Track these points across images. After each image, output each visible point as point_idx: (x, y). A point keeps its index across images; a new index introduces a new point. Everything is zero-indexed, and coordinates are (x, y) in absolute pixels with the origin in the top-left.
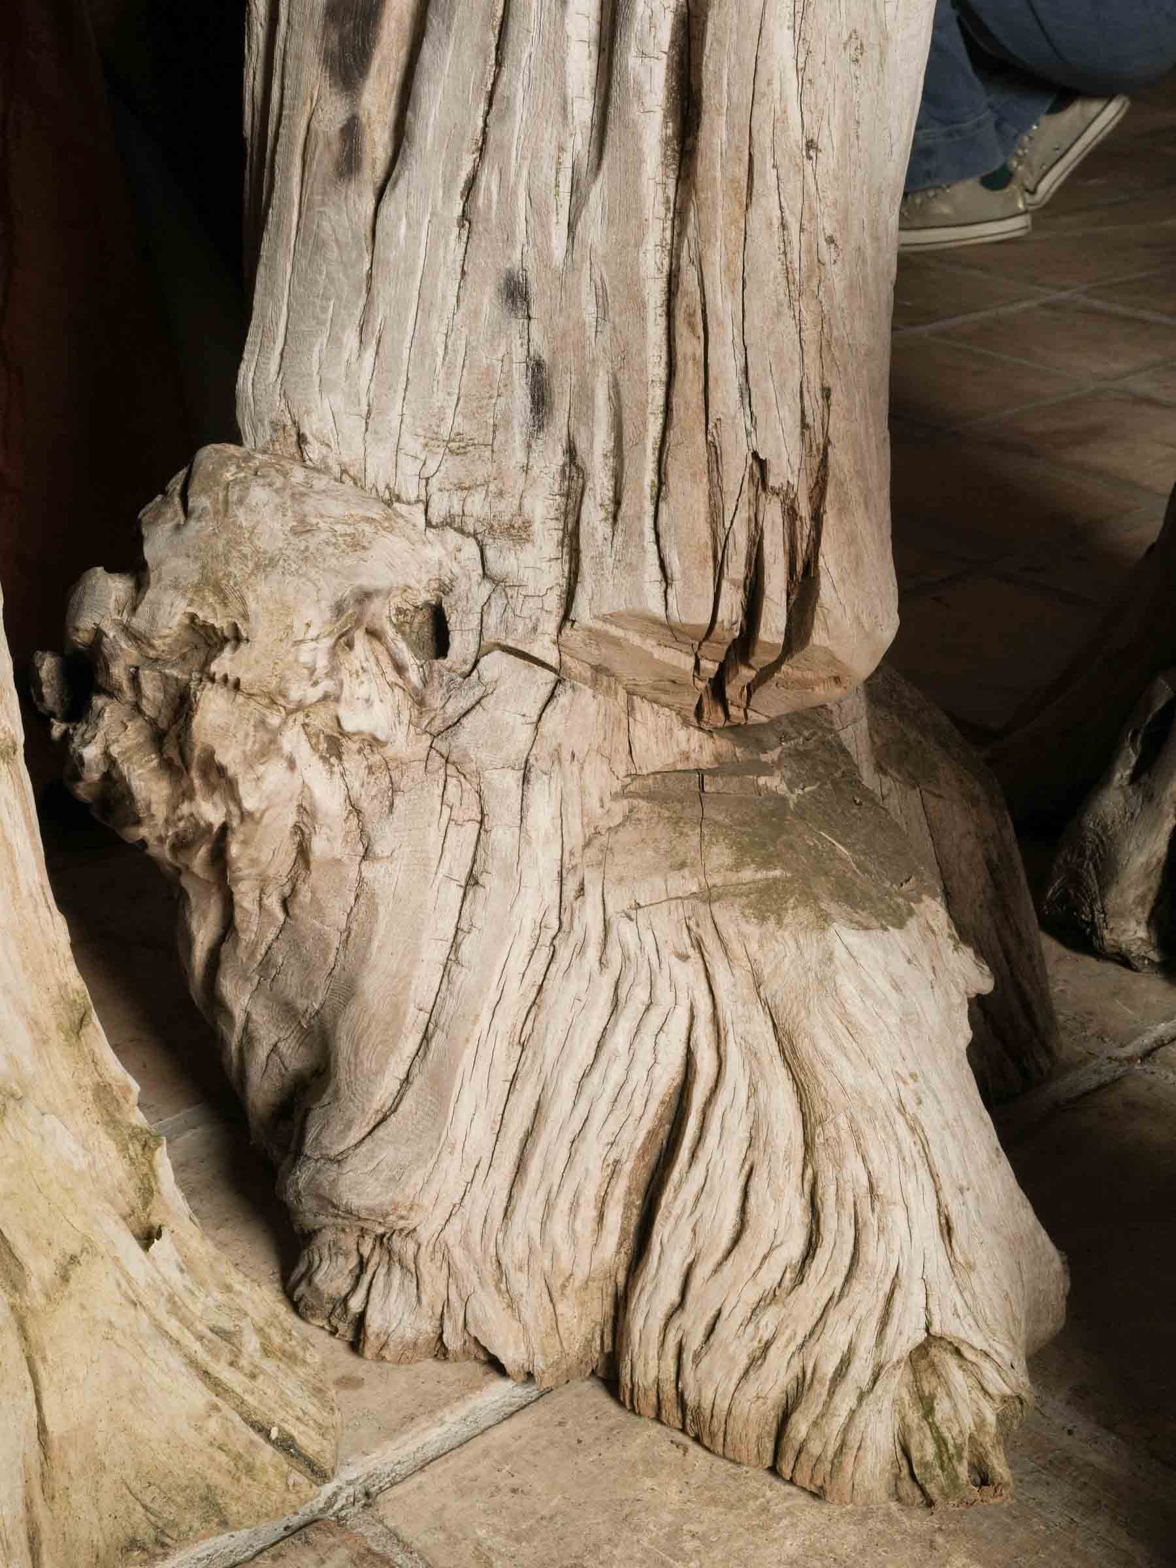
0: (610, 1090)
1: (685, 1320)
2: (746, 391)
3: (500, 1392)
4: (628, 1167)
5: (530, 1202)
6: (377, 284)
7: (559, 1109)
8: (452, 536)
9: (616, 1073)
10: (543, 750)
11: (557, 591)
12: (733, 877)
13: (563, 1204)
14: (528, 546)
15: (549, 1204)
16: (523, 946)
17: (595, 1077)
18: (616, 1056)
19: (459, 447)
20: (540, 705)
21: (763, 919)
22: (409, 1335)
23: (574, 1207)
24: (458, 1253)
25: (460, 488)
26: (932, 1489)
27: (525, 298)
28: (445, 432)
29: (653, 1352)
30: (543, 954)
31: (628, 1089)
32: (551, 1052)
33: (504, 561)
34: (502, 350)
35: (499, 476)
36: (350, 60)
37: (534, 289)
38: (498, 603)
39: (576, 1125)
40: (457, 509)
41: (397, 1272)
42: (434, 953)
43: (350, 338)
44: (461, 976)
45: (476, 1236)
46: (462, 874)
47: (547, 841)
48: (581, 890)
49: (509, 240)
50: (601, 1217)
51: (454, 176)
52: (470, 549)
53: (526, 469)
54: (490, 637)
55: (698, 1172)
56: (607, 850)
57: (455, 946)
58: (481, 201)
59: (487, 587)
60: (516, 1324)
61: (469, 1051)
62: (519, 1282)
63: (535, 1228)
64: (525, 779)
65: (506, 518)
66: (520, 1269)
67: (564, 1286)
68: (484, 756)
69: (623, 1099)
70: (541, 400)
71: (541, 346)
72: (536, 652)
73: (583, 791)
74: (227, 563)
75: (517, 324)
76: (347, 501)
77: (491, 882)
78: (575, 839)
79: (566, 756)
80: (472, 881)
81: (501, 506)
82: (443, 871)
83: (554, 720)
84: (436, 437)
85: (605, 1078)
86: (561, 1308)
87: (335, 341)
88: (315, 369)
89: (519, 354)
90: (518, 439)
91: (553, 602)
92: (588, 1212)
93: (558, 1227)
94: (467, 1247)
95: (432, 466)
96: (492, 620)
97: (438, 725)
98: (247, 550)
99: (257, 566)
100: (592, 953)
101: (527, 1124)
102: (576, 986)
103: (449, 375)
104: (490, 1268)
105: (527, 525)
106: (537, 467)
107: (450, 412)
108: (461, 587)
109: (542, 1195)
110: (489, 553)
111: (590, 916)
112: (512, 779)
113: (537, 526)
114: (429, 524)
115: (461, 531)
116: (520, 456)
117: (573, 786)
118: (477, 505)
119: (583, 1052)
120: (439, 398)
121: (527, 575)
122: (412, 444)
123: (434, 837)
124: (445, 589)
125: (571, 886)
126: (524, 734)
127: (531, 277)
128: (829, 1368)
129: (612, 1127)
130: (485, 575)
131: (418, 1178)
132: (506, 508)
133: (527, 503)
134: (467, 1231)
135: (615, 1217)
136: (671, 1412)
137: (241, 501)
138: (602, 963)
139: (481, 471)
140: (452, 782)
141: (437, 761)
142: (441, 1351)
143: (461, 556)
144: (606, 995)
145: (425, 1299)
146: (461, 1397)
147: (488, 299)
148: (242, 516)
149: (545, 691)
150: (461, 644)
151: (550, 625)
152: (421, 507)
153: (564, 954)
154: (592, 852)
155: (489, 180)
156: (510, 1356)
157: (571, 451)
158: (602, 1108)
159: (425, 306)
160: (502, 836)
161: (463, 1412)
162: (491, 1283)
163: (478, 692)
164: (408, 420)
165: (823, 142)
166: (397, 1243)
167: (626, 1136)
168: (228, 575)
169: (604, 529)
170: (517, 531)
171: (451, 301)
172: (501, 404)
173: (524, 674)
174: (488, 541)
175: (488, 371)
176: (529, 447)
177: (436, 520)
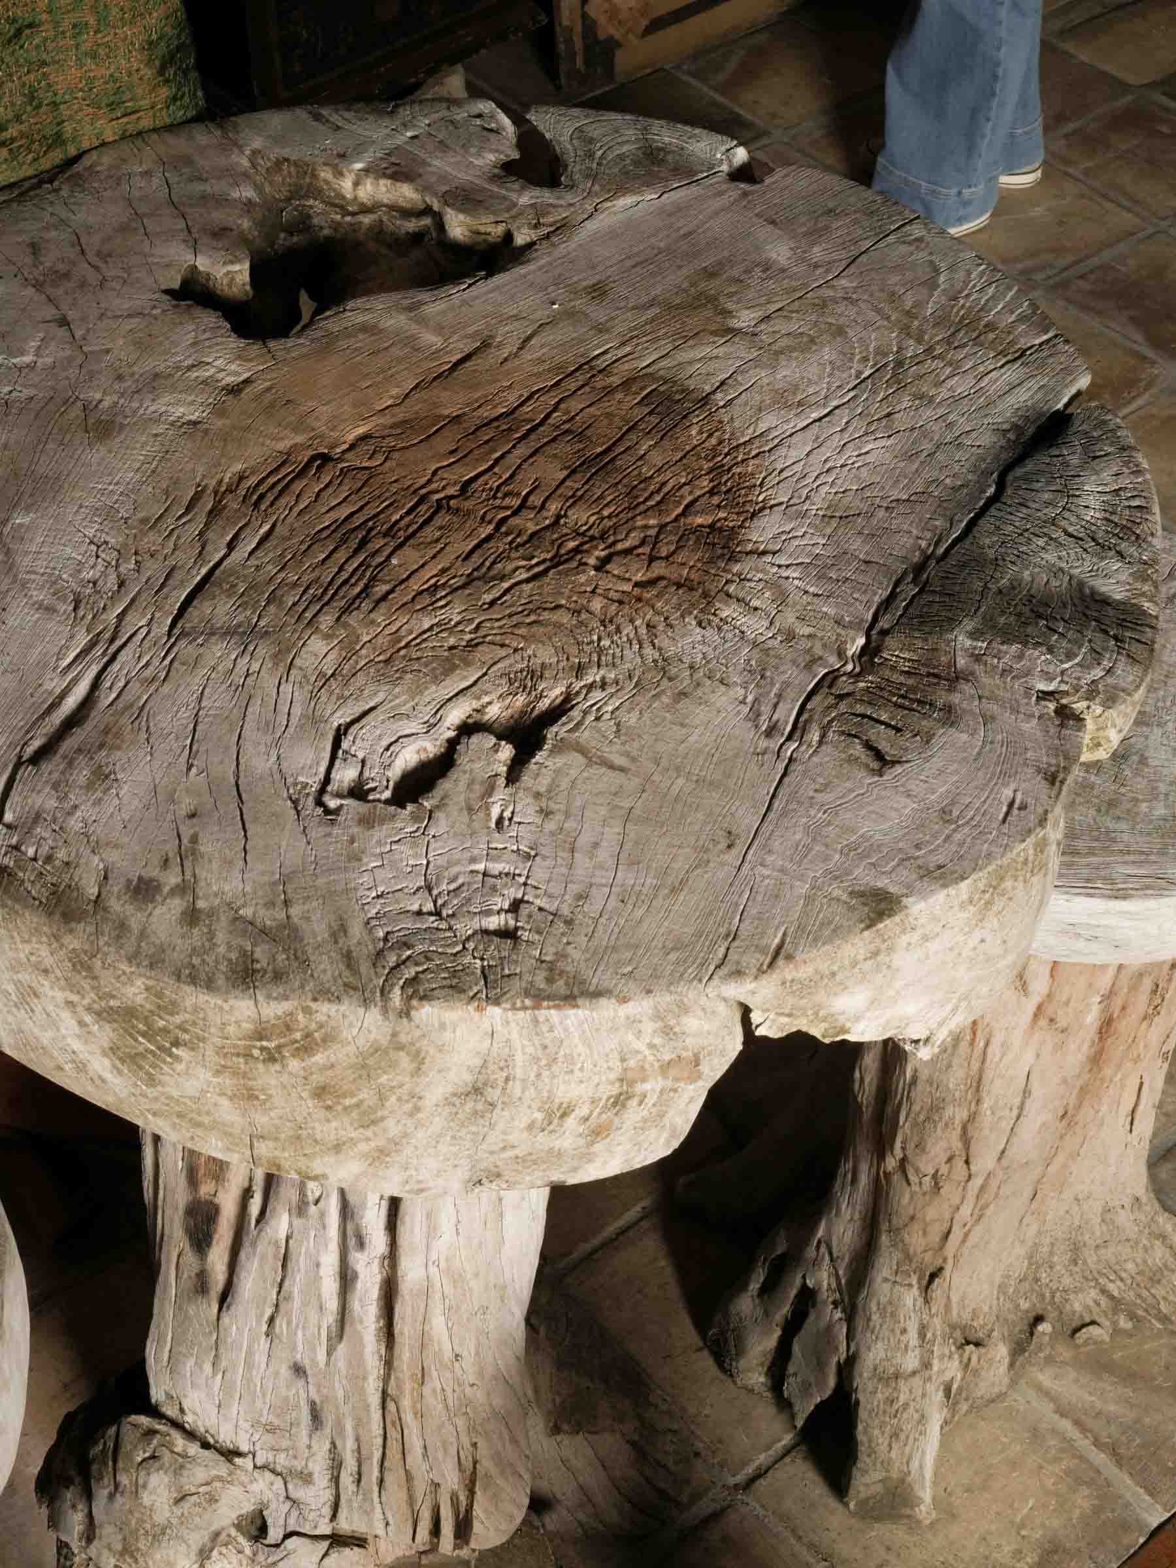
2: (425, 1454)
6: (222, 1350)
8: (268, 1474)
11: (328, 1505)
14: (311, 1486)
19: (271, 1429)
20: (320, 1557)
25: (272, 1449)
27: (305, 1374)
28: (263, 1420)
33: (298, 1491)
34: (293, 1393)
35: (294, 1447)
36: (201, 1236)
37: (309, 1371)
38: (294, 1513)
40: (271, 1459)
43: (208, 1367)
49: (294, 1349)
51: (262, 1315)
52: (279, 1483)
53: (309, 1447)
54: (289, 1529)
58: (277, 1330)
59: (288, 1504)
65: (299, 1469)
70: (316, 1418)
71: (315, 1396)
72: (317, 1533)
74: (137, 1540)
75: (301, 1383)
76: (206, 1466)
81: (296, 1463)
83: (329, 1563)
84: (258, 1422)
87: (199, 1365)
88: (188, 1374)
89: (303, 1396)
90: (304, 1432)
91: (326, 1511)
95: (256, 1437)
96: (291, 1521)
98: (148, 1526)
99: (154, 1536)
103: (264, 1395)
105: (310, 1474)
106: (315, 1447)
107: (265, 1412)
108: (273, 1506)
110: (290, 1487)
113: (316, 1476)
114: (255, 1467)
115: (273, 1471)
116: (306, 1440)
118: (282, 1460)
120: (259, 1403)
121: (311, 1499)
122: (245, 1425)
124: (264, 1504)
127: (307, 1367)
130: (287, 1497)
132: (298, 1465)
133: (310, 1464)
137: (144, 1486)
139: (285, 1443)
143: (274, 1487)
147: (285, 1372)
148: (146, 1498)
149: (322, 1552)
150: (274, 1534)
151: (325, 1519)
152: (251, 1456)
155: (281, 1321)
157: (333, 1444)
159: (249, 1365)
163: (285, 1553)
164: (242, 1412)
168: (138, 1549)
169: (352, 1488)
170: (306, 1478)
171: (263, 1366)
172: (294, 1414)
173: (311, 1546)
174: (289, 1479)
175: (286, 1399)
176: (310, 1436)
177: (259, 1464)
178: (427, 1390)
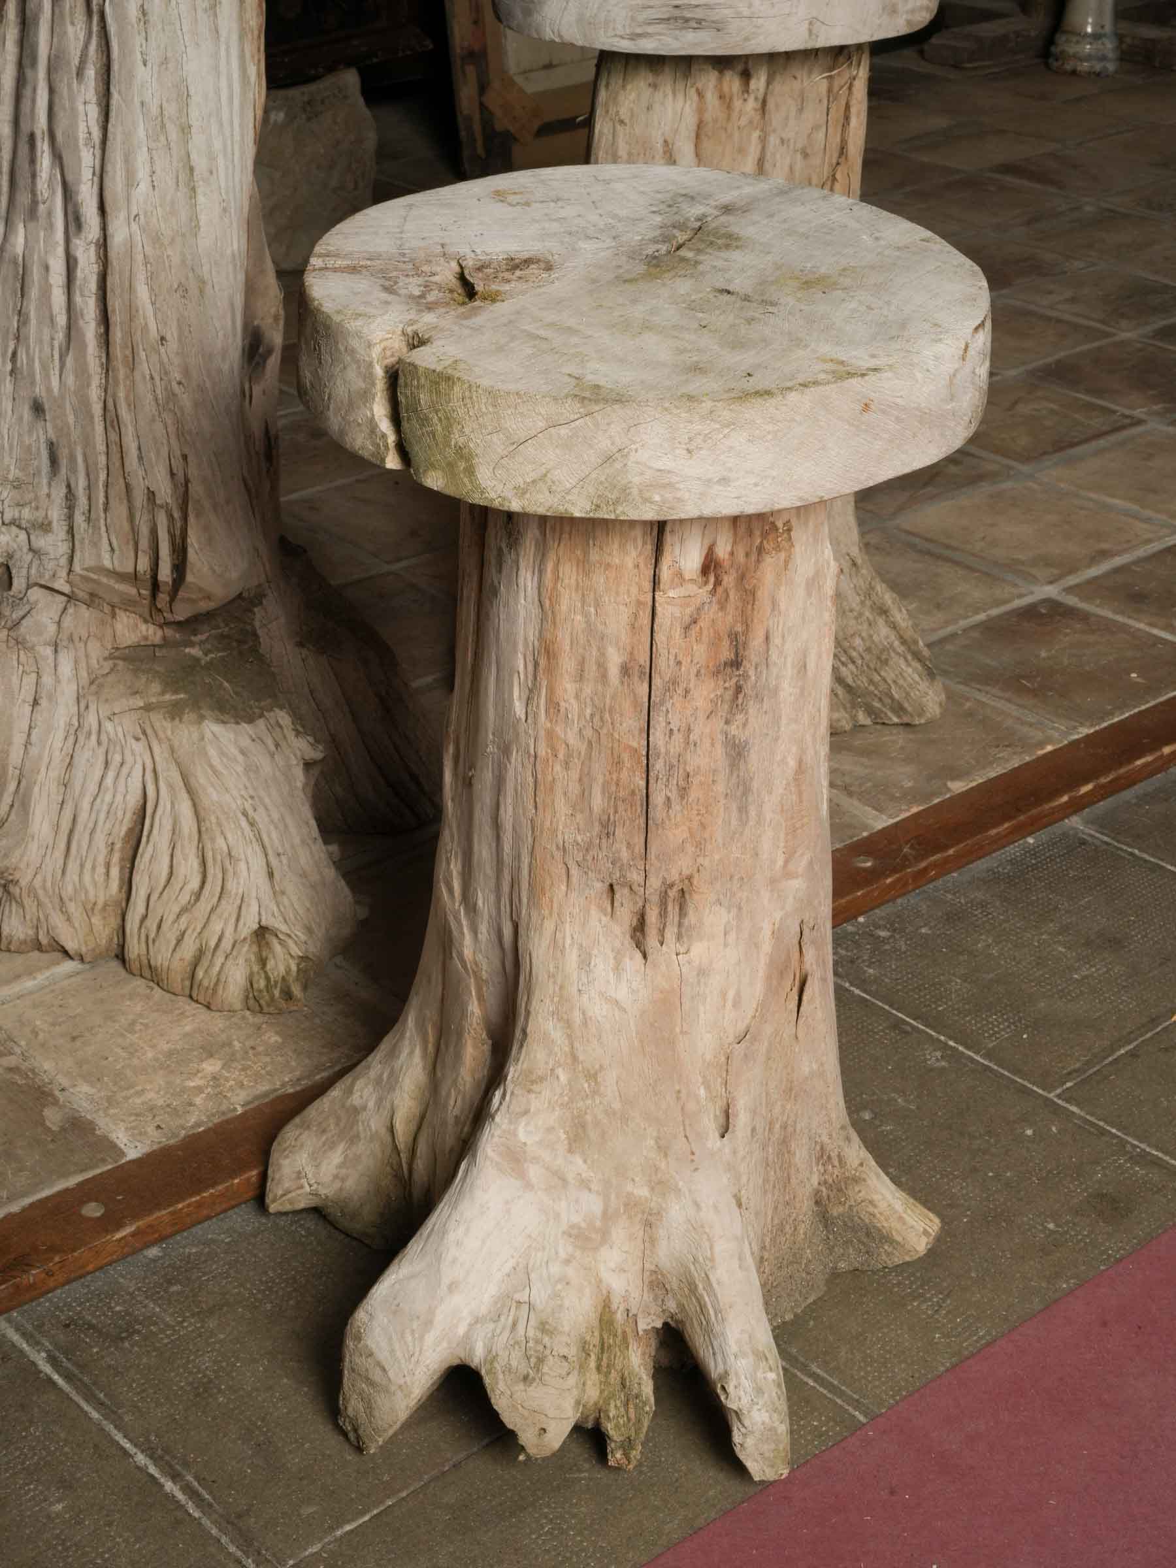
0: (105, 808)
1: (148, 922)
2: (140, 458)
3: (69, 966)
4: (118, 846)
5: (73, 866)
7: (83, 817)
8: (14, 529)
9: (108, 798)
10: (64, 636)
11: (66, 556)
12: (161, 699)
13: (88, 866)
14: (51, 534)
15: (82, 866)
16: (60, 735)
17: (99, 800)
18: (108, 789)
19: (17, 485)
20: (59, 613)
21: (173, 719)
22: (22, 937)
23: (94, 868)
24: (40, 892)
25: (18, 505)
26: (262, 1002)
27: (43, 411)
28: (11, 477)
29: (136, 941)
30: (71, 739)
31: (114, 806)
32: (78, 789)
33: (40, 542)
34: (35, 438)
35: (36, 498)
37: (46, 407)
38: (36, 563)
39: (91, 825)
40: (17, 515)
41: (14, 903)
42: (19, 739)
44: (34, 751)
45: (49, 884)
46: (31, 699)
47: (69, 680)
48: (87, 707)
49: (33, 383)
50: (108, 874)
51: (6, 351)
52: (23, 536)
53: (49, 495)
54: (32, 580)
55: (150, 848)
56: (101, 686)
57: (29, 735)
58: (19, 364)
59: (30, 555)
60: (71, 930)
61: (36, 789)
62: (72, 907)
63: (76, 878)
64: (56, 651)
65: (40, 520)
66: (71, 900)
67: (93, 909)
68: (34, 639)
69: (112, 811)
70: (54, 461)
71: (51, 434)
72: (56, 586)
73: (87, 656)
75: (40, 424)
77: (44, 702)
78: (85, 680)
79: (76, 639)
80: (36, 703)
81: (37, 514)
82: (21, 697)
83: (67, 621)
84: (6, 480)
85: (103, 801)
86: (93, 920)
89: (42, 439)
90: (45, 481)
91: (64, 561)
92: (101, 870)
93: (87, 878)
94: (44, 888)
95: (5, 494)
96: (33, 571)
97: (9, 624)
100: (94, 738)
101: (70, 825)
102: (87, 754)
103: (11, 448)
104: (57, 900)
105: (50, 523)
106: (54, 494)
107: (12, 468)
108: (17, 556)
109: (78, 862)
110: (32, 537)
111: (91, 720)
112: (49, 651)
113: (55, 524)
114: (3, 524)
115: (19, 527)
116: (45, 490)
117: (81, 653)
118: (26, 513)
119: (92, 787)
120: (7, 460)
121: (50, 549)
123: (15, 680)
124: (10, 556)
125: (83, 705)
126: (52, 628)
127: (45, 400)
128: (213, 944)
129: (108, 826)
130: (30, 549)
131: (17, 853)
132: (40, 514)
133: (49, 513)
134: (44, 881)
135: (115, 872)
136: (147, 973)
138: (99, 743)
139: (28, 497)
140: (22, 652)
141: (12, 643)
142: (39, 947)
143: (18, 540)
144: (101, 758)
145: (28, 917)
146: (48, 968)
147: (27, 413)
149: (61, 606)
150: (19, 583)
151: (63, 573)
153: (81, 739)
154: (94, 687)
155: (22, 356)
156: (70, 946)
157: (69, 486)
158: (102, 816)
160: (47, 680)
161: (47, 973)
162: (58, 907)
163: (27, 608)
165: (168, 337)
166: (11, 888)
167: (115, 831)
169: (84, 525)
170: (45, 527)
171: (10, 412)
172: (36, 463)
173: (50, 598)
174: (31, 531)
175: (29, 447)
176: (49, 485)
177: (7, 522)
178: (137, 375)
